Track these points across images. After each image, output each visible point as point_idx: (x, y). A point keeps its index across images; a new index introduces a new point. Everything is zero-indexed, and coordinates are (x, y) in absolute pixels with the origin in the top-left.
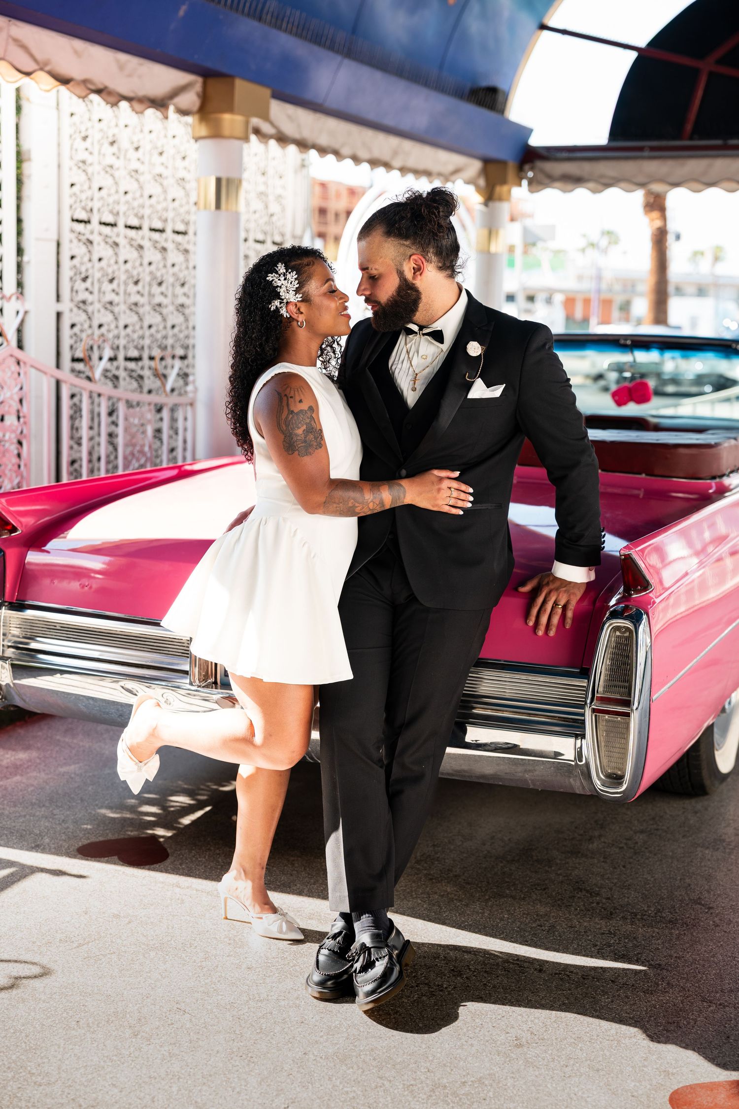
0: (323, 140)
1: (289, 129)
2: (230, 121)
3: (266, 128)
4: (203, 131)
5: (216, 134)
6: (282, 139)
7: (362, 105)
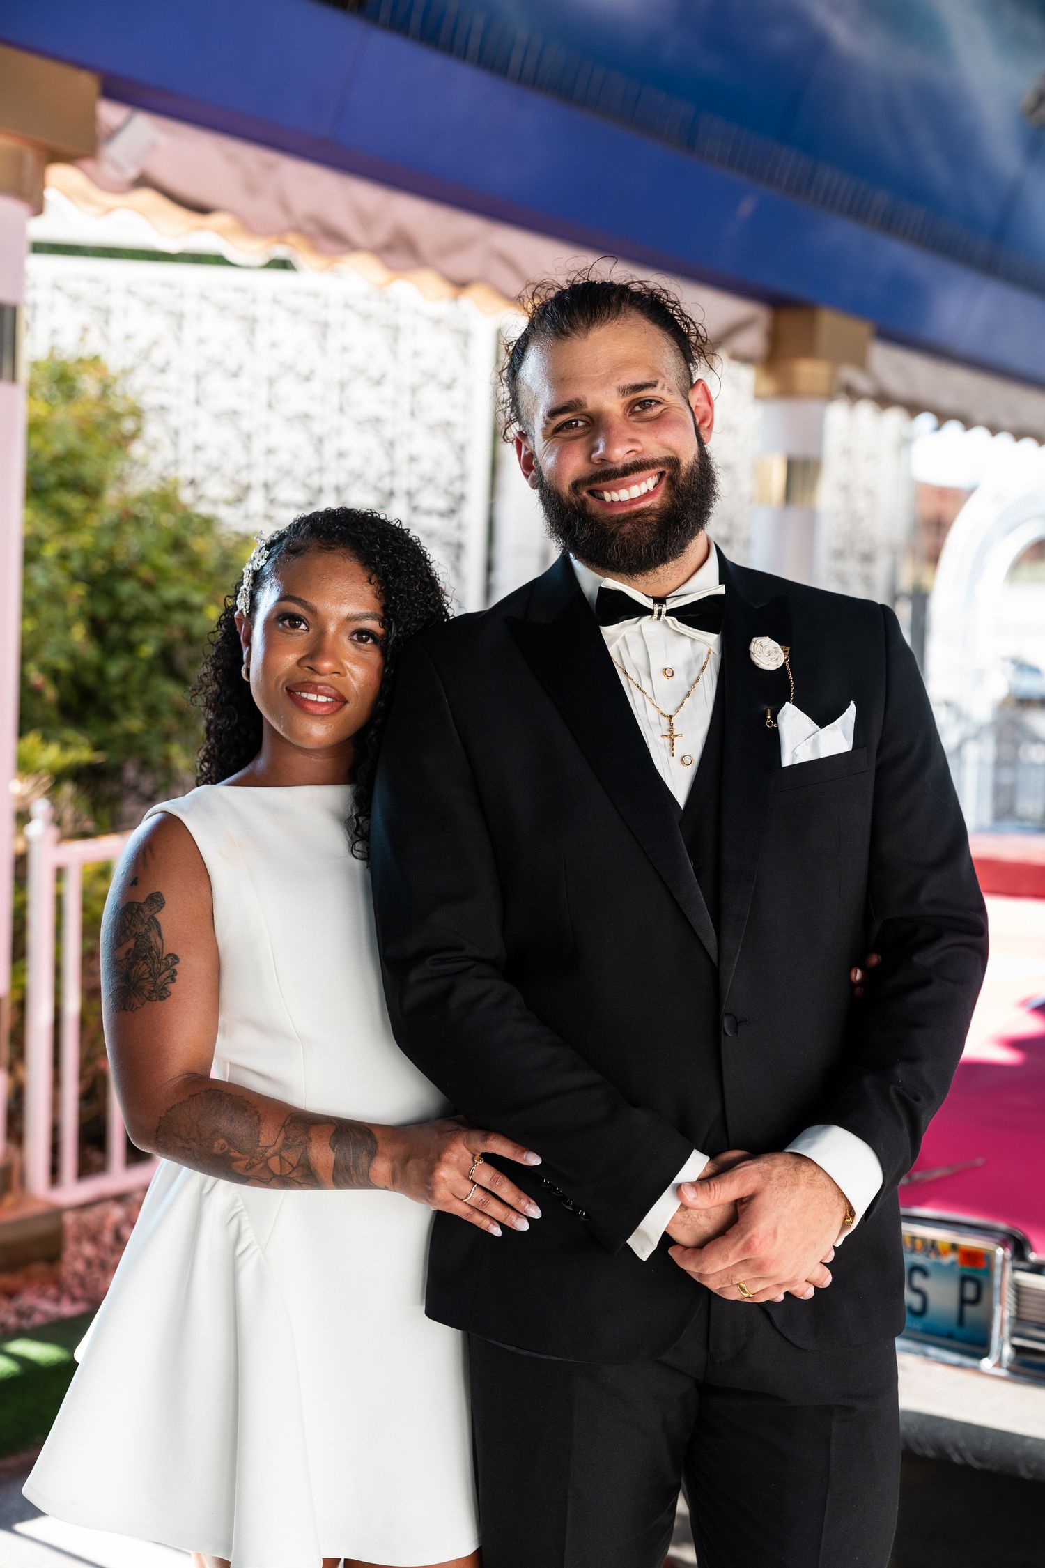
0: (947, 401)
1: (895, 385)
2: (809, 371)
3: (861, 383)
4: (768, 386)
5: (786, 390)
6: (884, 400)
7: (1012, 349)
